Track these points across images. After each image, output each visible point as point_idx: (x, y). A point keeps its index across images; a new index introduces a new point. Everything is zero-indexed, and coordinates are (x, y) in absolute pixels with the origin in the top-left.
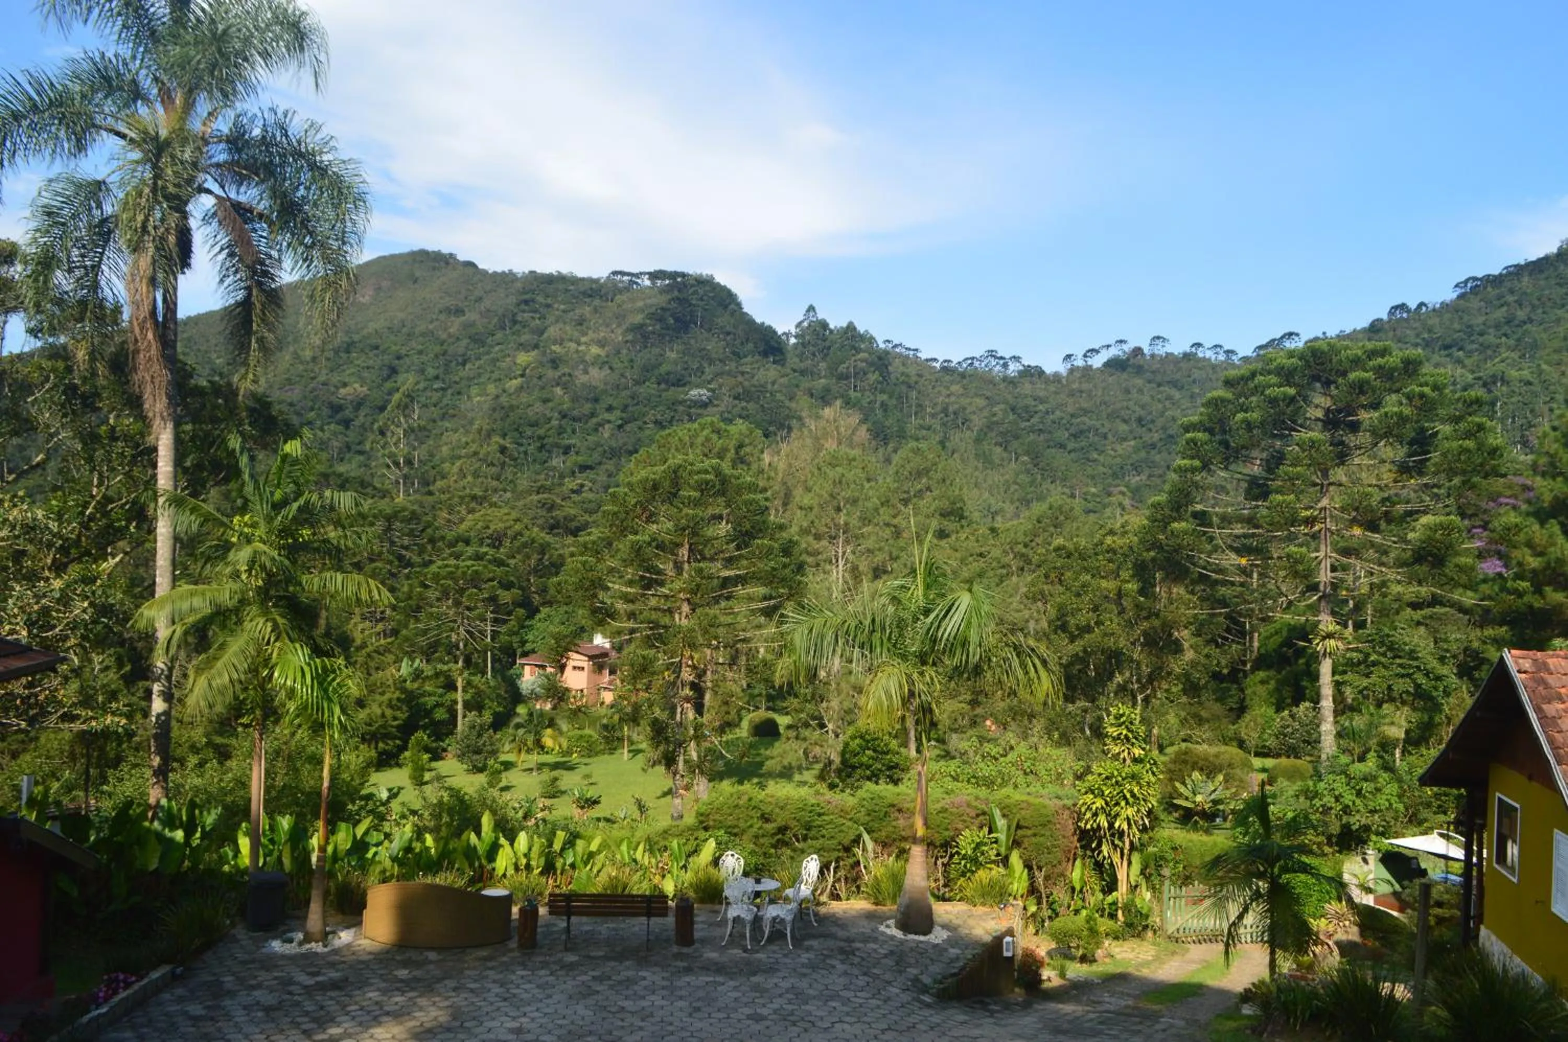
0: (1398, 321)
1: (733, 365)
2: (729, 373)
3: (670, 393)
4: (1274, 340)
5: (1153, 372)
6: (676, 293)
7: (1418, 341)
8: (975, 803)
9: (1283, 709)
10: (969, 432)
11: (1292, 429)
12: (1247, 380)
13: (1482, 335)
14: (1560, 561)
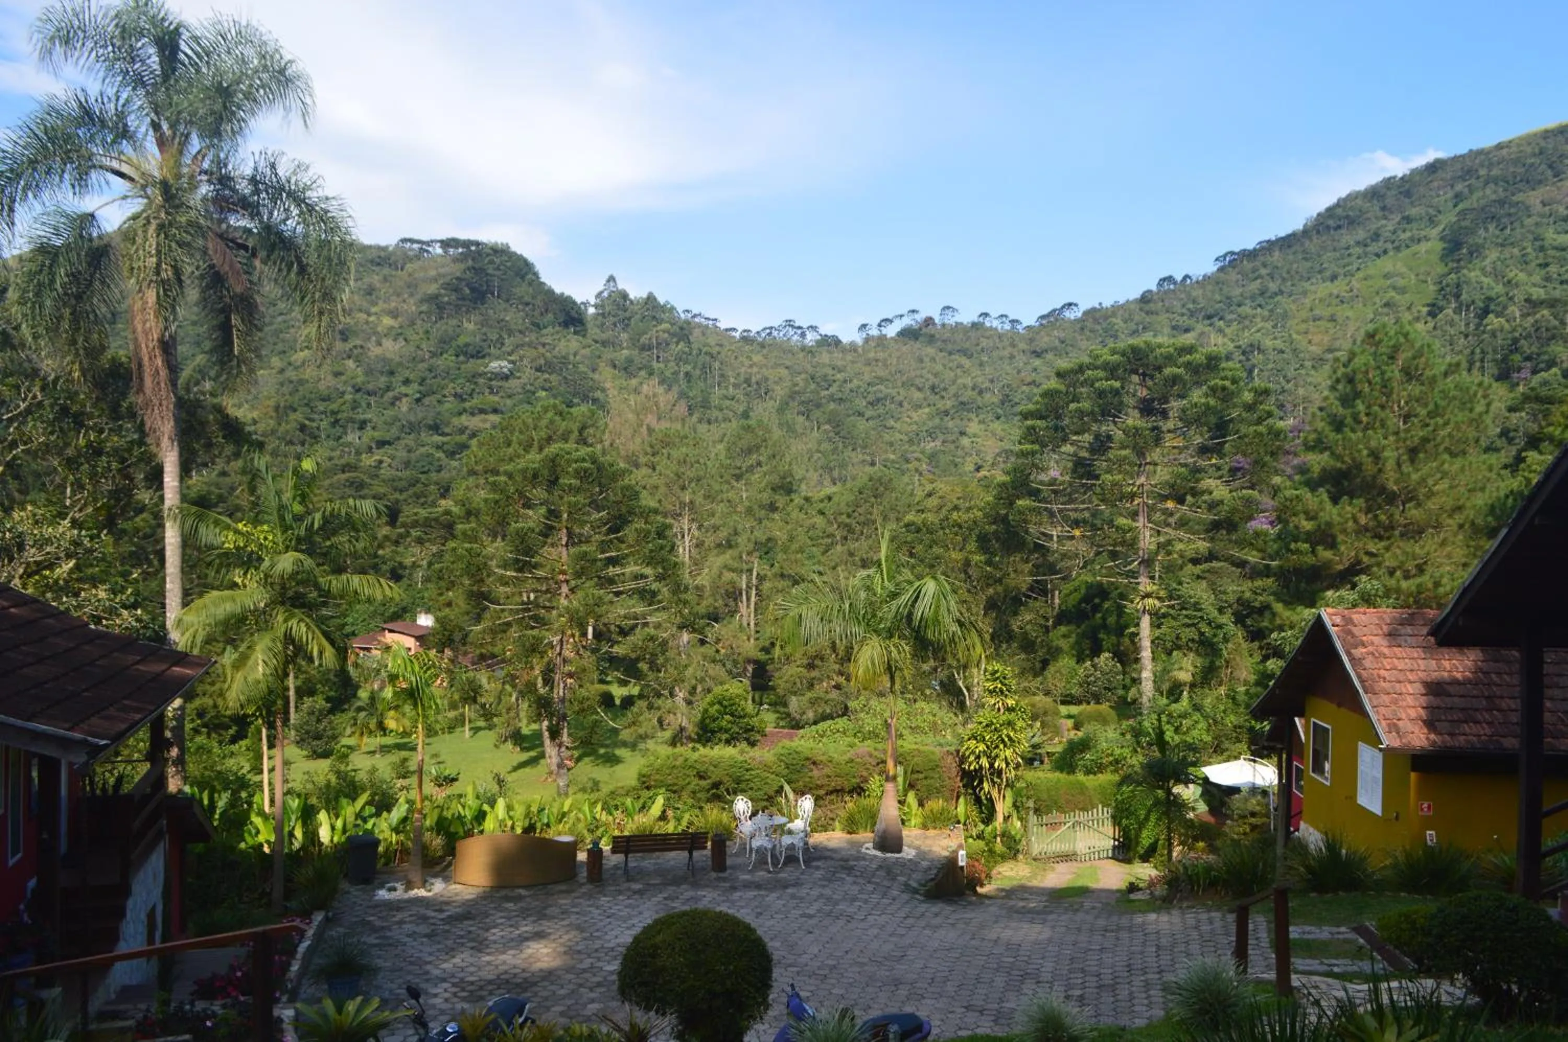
0: (1166, 292)
1: (533, 336)
2: (530, 345)
3: (469, 365)
4: (1054, 310)
5: (944, 341)
6: (470, 263)
7: (1184, 311)
9: (1084, 660)
10: (772, 402)
11: (1115, 416)
12: (1077, 373)
13: (1239, 305)
14: (1329, 524)
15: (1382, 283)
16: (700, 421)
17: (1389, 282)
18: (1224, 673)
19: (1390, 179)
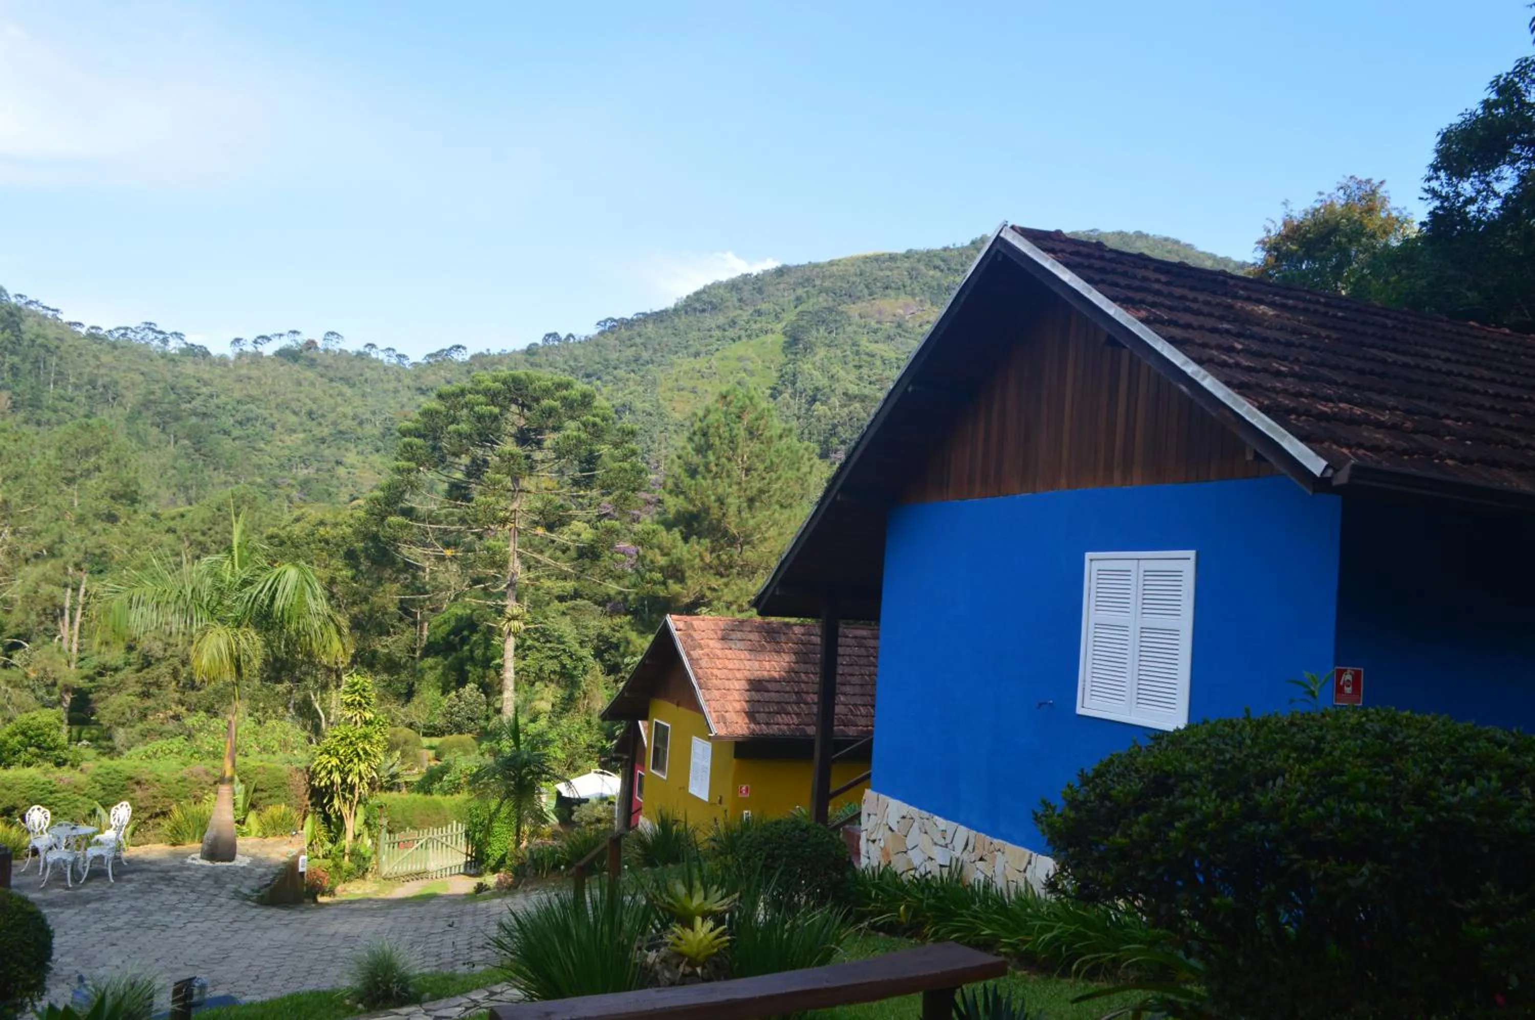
0: (550, 347)
4: (443, 350)
5: (326, 367)
7: (566, 367)
8: (213, 771)
9: (449, 692)
10: (121, 409)
11: (493, 442)
12: (458, 396)
13: (615, 368)
14: (680, 560)
15: (734, 364)
16: (26, 422)
17: (741, 365)
18: (582, 704)
19: (746, 275)
